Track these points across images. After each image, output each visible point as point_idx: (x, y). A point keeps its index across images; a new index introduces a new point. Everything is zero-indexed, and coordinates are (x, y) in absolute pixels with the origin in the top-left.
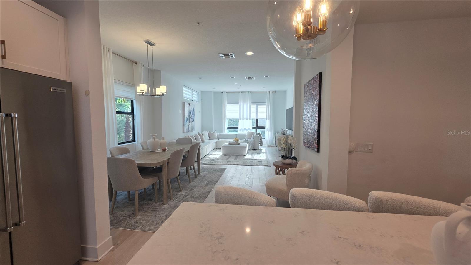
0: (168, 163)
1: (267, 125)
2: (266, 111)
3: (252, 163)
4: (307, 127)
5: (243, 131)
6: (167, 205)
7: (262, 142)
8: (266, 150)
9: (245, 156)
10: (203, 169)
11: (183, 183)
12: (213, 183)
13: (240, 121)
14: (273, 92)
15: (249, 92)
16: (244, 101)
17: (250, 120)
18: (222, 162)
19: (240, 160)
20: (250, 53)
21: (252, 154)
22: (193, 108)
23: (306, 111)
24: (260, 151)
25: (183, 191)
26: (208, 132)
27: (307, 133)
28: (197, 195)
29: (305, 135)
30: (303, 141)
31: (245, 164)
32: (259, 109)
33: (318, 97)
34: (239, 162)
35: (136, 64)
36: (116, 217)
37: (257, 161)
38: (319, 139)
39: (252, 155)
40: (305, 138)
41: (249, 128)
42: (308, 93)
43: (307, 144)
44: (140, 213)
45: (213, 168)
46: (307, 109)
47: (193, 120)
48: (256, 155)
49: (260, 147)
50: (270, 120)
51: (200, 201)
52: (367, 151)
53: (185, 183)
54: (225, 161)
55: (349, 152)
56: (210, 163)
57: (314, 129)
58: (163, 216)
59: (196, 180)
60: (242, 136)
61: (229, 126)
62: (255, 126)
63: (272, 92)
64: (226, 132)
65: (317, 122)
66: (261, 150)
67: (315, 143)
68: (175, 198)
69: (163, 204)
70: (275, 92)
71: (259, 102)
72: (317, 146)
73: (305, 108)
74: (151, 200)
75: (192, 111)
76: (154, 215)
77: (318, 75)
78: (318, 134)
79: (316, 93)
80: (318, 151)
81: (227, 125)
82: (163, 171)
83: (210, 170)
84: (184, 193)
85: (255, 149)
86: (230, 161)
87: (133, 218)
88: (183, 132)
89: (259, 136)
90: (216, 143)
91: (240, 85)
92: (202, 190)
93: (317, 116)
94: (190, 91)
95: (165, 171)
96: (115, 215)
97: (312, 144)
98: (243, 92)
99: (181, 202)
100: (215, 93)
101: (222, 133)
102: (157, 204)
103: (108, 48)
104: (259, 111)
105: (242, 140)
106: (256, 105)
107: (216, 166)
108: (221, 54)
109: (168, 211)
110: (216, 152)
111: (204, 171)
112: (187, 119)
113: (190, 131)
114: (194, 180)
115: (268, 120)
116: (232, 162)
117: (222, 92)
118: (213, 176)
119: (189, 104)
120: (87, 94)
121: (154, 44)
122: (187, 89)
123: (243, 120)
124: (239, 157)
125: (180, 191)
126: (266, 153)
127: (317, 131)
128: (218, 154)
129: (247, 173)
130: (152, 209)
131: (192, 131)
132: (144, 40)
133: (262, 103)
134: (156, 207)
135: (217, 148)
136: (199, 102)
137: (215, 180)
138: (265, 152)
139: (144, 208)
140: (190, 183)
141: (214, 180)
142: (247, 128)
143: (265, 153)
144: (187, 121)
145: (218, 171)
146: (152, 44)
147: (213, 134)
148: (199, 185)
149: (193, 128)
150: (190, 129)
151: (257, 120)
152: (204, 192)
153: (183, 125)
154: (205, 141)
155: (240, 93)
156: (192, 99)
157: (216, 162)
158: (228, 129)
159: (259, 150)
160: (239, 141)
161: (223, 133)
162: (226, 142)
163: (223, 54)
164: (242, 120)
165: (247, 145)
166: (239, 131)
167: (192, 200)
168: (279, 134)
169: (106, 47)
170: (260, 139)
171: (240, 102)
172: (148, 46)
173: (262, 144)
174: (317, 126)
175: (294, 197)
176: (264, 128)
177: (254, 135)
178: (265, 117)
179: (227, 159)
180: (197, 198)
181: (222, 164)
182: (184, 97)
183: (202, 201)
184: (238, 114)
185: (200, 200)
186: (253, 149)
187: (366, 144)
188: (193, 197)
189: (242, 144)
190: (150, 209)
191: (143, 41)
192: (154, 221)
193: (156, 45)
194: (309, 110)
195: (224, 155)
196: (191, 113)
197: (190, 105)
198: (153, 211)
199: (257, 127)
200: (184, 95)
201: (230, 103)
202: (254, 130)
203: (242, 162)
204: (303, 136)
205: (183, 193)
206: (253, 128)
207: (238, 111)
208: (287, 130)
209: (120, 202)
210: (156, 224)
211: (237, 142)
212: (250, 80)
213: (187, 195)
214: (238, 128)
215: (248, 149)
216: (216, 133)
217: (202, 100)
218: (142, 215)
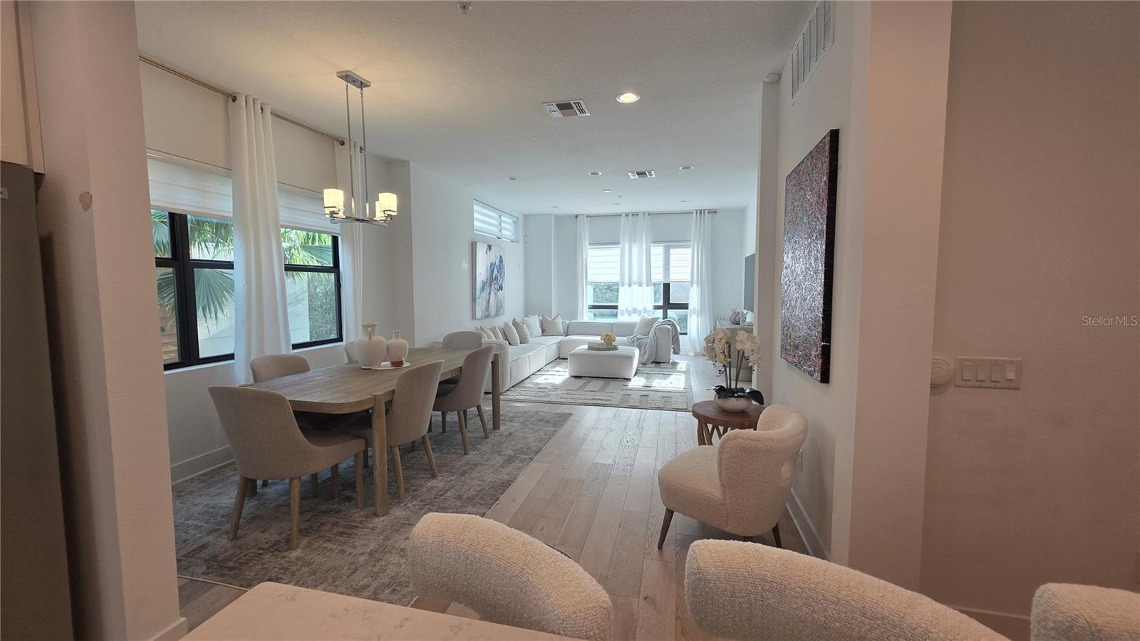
0: (389, 404)
1: (694, 300)
2: (690, 262)
3: (645, 401)
4: (793, 303)
5: (629, 315)
6: (385, 518)
7: (678, 345)
8: (688, 367)
9: (629, 380)
10: (512, 415)
11: (448, 454)
12: (526, 457)
13: (621, 289)
14: (709, 213)
15: (646, 214)
16: (633, 239)
17: (648, 286)
18: (565, 396)
19: (614, 392)
20: (628, 98)
21: (648, 376)
22: (501, 257)
23: (790, 255)
24: (672, 368)
25: (440, 478)
26: (541, 317)
27: (793, 321)
28: (473, 492)
29: (786, 327)
30: (782, 347)
31: (624, 404)
32: (672, 257)
33: (825, 210)
34: (609, 398)
35: (342, 144)
36: (240, 548)
37: (660, 394)
38: (829, 341)
39: (647, 378)
40: (786, 336)
41: (645, 309)
42: (796, 200)
43: (793, 351)
44: (305, 541)
45: (537, 412)
46: (794, 249)
47: (501, 288)
48: (658, 380)
49: (674, 358)
50: (701, 285)
51: (475, 510)
52: (998, 385)
53: (454, 453)
54: (574, 392)
55: (931, 387)
56: (534, 398)
57: (811, 310)
58: (363, 554)
59: (485, 447)
60: (627, 329)
61: (594, 301)
62: (661, 303)
63: (706, 212)
64: (587, 316)
65: (820, 289)
66: (675, 364)
67: (815, 352)
68: (412, 498)
69: (376, 515)
70: (715, 212)
71: (669, 240)
72: (820, 361)
73: (788, 247)
74: (349, 499)
75: (497, 263)
76: (340, 547)
77: (824, 138)
78: (823, 325)
79: (819, 197)
80: (825, 378)
81: (588, 298)
82: (373, 426)
83: (529, 420)
84: (441, 485)
85: (659, 363)
86: (588, 393)
87: (281, 555)
88: (474, 317)
89: (669, 327)
90: (560, 346)
91: (620, 196)
92: (491, 477)
93: (821, 268)
94: (495, 215)
95: (379, 424)
96: (240, 542)
97: (807, 357)
98: (630, 215)
99: (424, 511)
100: (560, 219)
101: (576, 319)
102: (358, 515)
103: (259, 101)
104: (672, 264)
105: (626, 338)
106: (664, 246)
107: (546, 408)
108: (549, 103)
109: (381, 537)
110: (557, 369)
111: (511, 421)
112: (484, 284)
113: (492, 315)
114: (479, 447)
115: (695, 286)
116: (591, 395)
117: (577, 217)
118: (532, 435)
119: (490, 247)
120: (86, 201)
121: (368, 84)
122: (488, 209)
123: (630, 286)
124: (613, 383)
125: (434, 476)
126: (687, 373)
127: (821, 316)
128: (559, 375)
129: (625, 429)
130: (341, 529)
131: (497, 314)
132: (338, 73)
133: (681, 241)
134: (354, 521)
135: (560, 358)
136: (517, 242)
137: (534, 448)
138: (684, 370)
139: (322, 524)
140: (466, 454)
141: (530, 448)
142: (640, 308)
143: (684, 372)
144: (483, 289)
145: (548, 422)
146: (362, 85)
147: (553, 323)
148: (487, 461)
149: (501, 307)
150: (493, 310)
151: (667, 287)
152: (495, 482)
153: (474, 300)
154: (531, 340)
155: (623, 218)
156: (499, 235)
157: (549, 395)
158: (593, 310)
159: (671, 366)
160: (614, 341)
161: (579, 320)
162: (582, 342)
163: (555, 104)
164: (626, 286)
165: (637, 352)
166: (618, 315)
167: (455, 505)
168: (723, 322)
169: (254, 100)
170: (674, 337)
171: (621, 242)
172: (347, 89)
173: (679, 350)
174: (822, 302)
175: (700, 579)
176: (685, 306)
177: (656, 325)
178: (687, 277)
179: (581, 388)
180: (470, 499)
181: (562, 400)
182: (475, 228)
183: (480, 511)
184: (618, 271)
185: (478, 506)
186: (653, 362)
187: (997, 361)
188: (459, 497)
189: (622, 350)
190: (336, 530)
191: (336, 75)
192: (331, 569)
193: (372, 85)
194: (797, 253)
195: (575, 377)
196: (495, 270)
197: (492, 250)
198: (342, 534)
199: (667, 305)
200: (476, 223)
201: (595, 243)
202: (660, 313)
203: (616, 398)
204: (783, 330)
205: (437, 483)
206: (657, 308)
207: (618, 265)
208: (745, 311)
209: (271, 503)
210: (335, 579)
211: (609, 345)
212: (643, 179)
213: (447, 491)
214: (616, 307)
215: (639, 363)
216: (561, 321)
217: (525, 236)
218: (308, 546)
